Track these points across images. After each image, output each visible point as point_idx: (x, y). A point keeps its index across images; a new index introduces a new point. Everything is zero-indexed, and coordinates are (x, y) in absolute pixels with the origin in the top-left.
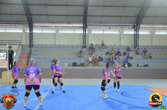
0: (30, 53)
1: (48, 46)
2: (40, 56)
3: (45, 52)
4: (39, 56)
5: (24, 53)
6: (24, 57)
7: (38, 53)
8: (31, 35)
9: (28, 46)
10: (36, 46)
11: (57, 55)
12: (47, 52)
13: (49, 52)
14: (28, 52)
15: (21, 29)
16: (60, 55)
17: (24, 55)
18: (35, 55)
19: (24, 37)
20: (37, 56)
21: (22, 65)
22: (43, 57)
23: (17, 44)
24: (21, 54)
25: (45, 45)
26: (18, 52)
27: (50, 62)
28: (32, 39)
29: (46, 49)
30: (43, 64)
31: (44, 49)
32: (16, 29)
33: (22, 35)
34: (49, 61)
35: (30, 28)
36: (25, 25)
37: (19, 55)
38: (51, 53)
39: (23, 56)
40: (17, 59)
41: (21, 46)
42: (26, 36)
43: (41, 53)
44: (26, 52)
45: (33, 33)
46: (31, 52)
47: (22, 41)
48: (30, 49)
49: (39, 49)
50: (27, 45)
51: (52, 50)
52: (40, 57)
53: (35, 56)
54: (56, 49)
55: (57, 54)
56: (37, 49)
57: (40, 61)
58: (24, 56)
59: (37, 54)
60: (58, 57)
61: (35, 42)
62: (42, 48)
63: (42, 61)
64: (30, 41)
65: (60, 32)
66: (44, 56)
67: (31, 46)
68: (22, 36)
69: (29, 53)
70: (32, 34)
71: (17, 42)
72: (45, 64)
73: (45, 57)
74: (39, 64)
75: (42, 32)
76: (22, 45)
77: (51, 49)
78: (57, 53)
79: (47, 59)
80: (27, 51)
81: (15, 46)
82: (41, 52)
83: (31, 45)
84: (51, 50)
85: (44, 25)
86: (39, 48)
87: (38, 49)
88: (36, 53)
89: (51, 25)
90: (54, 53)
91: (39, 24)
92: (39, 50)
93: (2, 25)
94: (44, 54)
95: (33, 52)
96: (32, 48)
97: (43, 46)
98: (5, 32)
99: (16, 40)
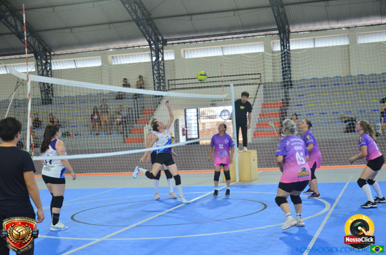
1: (331, 81)
2: (312, 107)
3: (323, 96)
4: (308, 108)
5: (271, 104)
6: (272, 114)
7: (307, 101)
8: (286, 55)
9: (281, 86)
10: (301, 84)
11: (356, 104)
12: (330, 96)
13: (333, 95)
14: (280, 100)
15: (259, 44)
16: (363, 103)
17: (271, 107)
18: (298, 105)
19: (269, 63)
20: (305, 108)
21: (267, 134)
22: (319, 110)
23: (254, 81)
24: (265, 107)
25: (324, 78)
26: (256, 102)
27: (339, 122)
28: (289, 67)
29: (325, 89)
30: (320, 129)
31: (322, 89)
32: (249, 45)
33: (263, 58)
34: (335, 119)
35: (282, 40)
36: (269, 32)
37: (259, 108)
38: (341, 98)
39: (268, 111)
40: (255, 119)
41: (262, 86)
42: (275, 60)
43: (313, 100)
44: (277, 100)
45: (289, 50)
46: (290, 99)
47: (264, 73)
48: (285, 92)
49: (308, 90)
50: (278, 83)
51: (343, 91)
52: (312, 110)
53: (299, 109)
54: (353, 87)
55: (355, 100)
56: (302, 91)
58: (272, 111)
59: (305, 105)
60: (360, 107)
61: (298, 74)
62: (315, 86)
63: (318, 119)
64: (283, 72)
65: (362, 40)
66: (321, 106)
67: (288, 85)
68: (264, 62)
69: (283, 103)
70: (287, 52)
71: (254, 77)
72: (326, 129)
73: (326, 109)
75: (312, 46)
76: (265, 83)
77: (339, 88)
78: (354, 97)
79: (331, 116)
80: (279, 97)
81: (249, 86)
82: (313, 97)
83: (287, 82)
84: (339, 91)
85: (318, 26)
86: (308, 87)
87: (305, 91)
88: (301, 102)
89: (335, 25)
90: (348, 98)
91: (304, 27)
92: (309, 94)
93: (216, 40)
94: (321, 103)
95: (293, 99)
96: (290, 90)
97: (318, 83)
98: (223, 56)
99: (250, 73)
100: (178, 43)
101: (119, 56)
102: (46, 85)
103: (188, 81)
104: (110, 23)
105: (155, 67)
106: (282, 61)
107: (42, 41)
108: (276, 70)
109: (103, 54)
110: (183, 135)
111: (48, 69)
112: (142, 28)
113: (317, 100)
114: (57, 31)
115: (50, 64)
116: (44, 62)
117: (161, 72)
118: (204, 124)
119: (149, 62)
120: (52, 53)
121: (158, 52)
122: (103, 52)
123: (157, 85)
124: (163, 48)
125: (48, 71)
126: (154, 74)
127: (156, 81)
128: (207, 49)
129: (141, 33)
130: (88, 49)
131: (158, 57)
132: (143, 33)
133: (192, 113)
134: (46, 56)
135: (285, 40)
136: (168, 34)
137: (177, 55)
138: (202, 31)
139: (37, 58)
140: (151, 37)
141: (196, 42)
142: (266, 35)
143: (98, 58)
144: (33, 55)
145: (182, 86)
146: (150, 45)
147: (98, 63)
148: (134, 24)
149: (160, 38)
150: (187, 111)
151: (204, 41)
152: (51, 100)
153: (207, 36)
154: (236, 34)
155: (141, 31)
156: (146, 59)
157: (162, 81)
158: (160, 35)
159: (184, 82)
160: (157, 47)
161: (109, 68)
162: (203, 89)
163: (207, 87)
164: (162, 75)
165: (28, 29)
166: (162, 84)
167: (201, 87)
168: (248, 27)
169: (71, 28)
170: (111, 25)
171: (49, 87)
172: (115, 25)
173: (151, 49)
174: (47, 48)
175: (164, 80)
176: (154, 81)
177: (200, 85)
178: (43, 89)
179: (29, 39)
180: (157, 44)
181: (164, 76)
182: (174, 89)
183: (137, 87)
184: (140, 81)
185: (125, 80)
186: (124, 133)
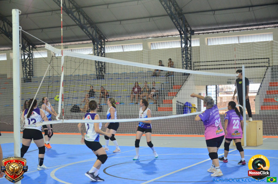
5: (276, 83)
15: (269, 34)
17: (276, 86)
19: (276, 49)
23: (263, 64)
24: (271, 86)
26: (264, 82)
32: (261, 35)
33: (273, 45)
37: (266, 86)
39: (274, 88)
40: (262, 95)
41: (270, 68)
47: (272, 57)
58: (277, 89)
68: (272, 48)
71: (263, 60)
76: (272, 66)
81: (258, 68)
93: (234, 31)
98: (239, 43)
99: (260, 57)
100: (203, 33)
101: (157, 43)
102: (100, 64)
103: (210, 63)
104: (150, 17)
105: (184, 52)
107: (99, 30)
109: (144, 41)
111: (102, 52)
112: (174, 21)
114: (109, 23)
115: (104, 48)
116: (100, 47)
117: (189, 56)
118: (221, 98)
120: (106, 40)
121: (186, 40)
122: (144, 40)
123: (185, 66)
124: (190, 37)
125: (102, 54)
126: (183, 57)
127: (185, 63)
128: (226, 38)
129: (174, 25)
130: (133, 37)
131: (186, 44)
132: (175, 24)
133: (212, 89)
134: (101, 42)
136: (195, 26)
137: (202, 42)
138: (223, 24)
139: (94, 44)
140: (181, 28)
141: (218, 32)
142: (275, 27)
143: (140, 45)
144: (91, 41)
145: (204, 67)
146: (181, 34)
147: (140, 48)
148: (169, 18)
149: (189, 29)
150: (209, 87)
151: (224, 32)
152: (103, 76)
153: (226, 28)
154: (250, 26)
155: (174, 23)
156: (177, 45)
157: (189, 63)
158: (189, 26)
159: (206, 64)
160: (186, 36)
161: (149, 52)
162: (221, 70)
163: (224, 68)
164: (189, 58)
165: (88, 21)
166: (190, 65)
167: (219, 69)
168: (261, 20)
169: (120, 21)
170: (151, 18)
171: (102, 66)
172: (154, 18)
173: (181, 37)
174: (102, 36)
175: (191, 62)
176: (183, 62)
177: (218, 67)
178: (98, 67)
179: (89, 29)
180: (187, 34)
181: (191, 59)
182: (198, 69)
183: (168, 66)
184: (171, 62)
185: (160, 62)
186: (156, 103)
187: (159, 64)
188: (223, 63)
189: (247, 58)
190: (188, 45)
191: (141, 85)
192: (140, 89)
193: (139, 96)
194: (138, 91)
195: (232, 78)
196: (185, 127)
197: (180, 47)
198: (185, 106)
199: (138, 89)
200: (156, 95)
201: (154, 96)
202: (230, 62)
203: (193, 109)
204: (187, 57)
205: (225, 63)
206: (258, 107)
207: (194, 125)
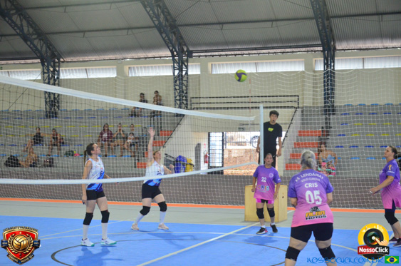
0: (327, 132)
1: (381, 109)
2: (356, 138)
3: (370, 126)
4: (352, 138)
5: (308, 132)
6: (309, 144)
7: (351, 130)
8: (330, 76)
9: (321, 111)
10: (345, 110)
12: (378, 126)
13: (383, 125)
15: (299, 62)
17: (308, 135)
18: (340, 135)
19: (309, 84)
20: (348, 138)
22: (364, 142)
23: (290, 104)
24: (300, 135)
25: (372, 105)
26: (291, 129)
28: (332, 89)
29: (373, 118)
30: (364, 165)
31: (369, 118)
32: (287, 62)
33: (304, 77)
35: (326, 58)
36: (312, 49)
37: (294, 136)
38: (391, 129)
39: (305, 140)
40: (288, 148)
41: (299, 110)
42: (316, 80)
43: (358, 130)
44: (315, 128)
45: (333, 69)
46: (330, 127)
47: (303, 94)
48: (326, 119)
49: (353, 118)
50: (318, 107)
52: (357, 142)
53: (340, 139)
56: (346, 118)
57: (355, 154)
58: (308, 140)
59: (348, 135)
61: (343, 98)
62: (361, 114)
63: (362, 153)
64: (325, 94)
66: (368, 138)
67: (329, 111)
69: (323, 131)
70: (331, 72)
72: (372, 165)
73: (373, 142)
74: (352, 165)
75: (361, 68)
76: (303, 108)
77: (390, 117)
79: (378, 150)
80: (319, 123)
82: (358, 126)
85: (369, 44)
86: (353, 114)
87: (350, 118)
88: (344, 131)
89: (389, 44)
91: (352, 45)
92: (354, 122)
93: (249, 54)
94: (367, 133)
95: (335, 127)
96: (331, 117)
97: (365, 109)
98: (257, 73)
99: (286, 94)
100: (206, 56)
101: (137, 67)
102: (52, 96)
103: (215, 100)
104: (128, 29)
105: (178, 82)
106: (324, 82)
107: (51, 45)
108: (317, 91)
109: (119, 64)
110: (205, 162)
111: (56, 77)
112: (164, 35)
113: (362, 129)
114: (66, 34)
115: (58, 72)
116: (52, 69)
117: (184, 88)
118: (230, 151)
119: (170, 76)
121: (181, 64)
122: (119, 61)
123: (178, 102)
124: (187, 61)
125: (55, 80)
126: (175, 89)
127: (178, 98)
128: (239, 64)
129: (163, 41)
130: (102, 57)
131: (181, 70)
132: (165, 41)
133: (216, 137)
134: (54, 62)
135: (329, 58)
136: (194, 45)
137: (204, 69)
138: (234, 43)
139: (43, 65)
140: (174, 47)
141: (227, 55)
142: (308, 51)
143: (113, 68)
144: (39, 60)
145: (206, 106)
146: (173, 56)
147: (112, 74)
148: (156, 31)
149: (185, 49)
150: (212, 134)
151: (235, 55)
152: (56, 113)
153: (239, 50)
154: (273, 48)
155: (164, 39)
156: (167, 72)
157: (184, 98)
158: (185, 45)
159: (208, 100)
160: (181, 58)
161: (125, 80)
162: (230, 110)
163: (235, 108)
164: (185, 92)
165: (35, 30)
166: (185, 102)
167: (228, 108)
168: (288, 40)
169: (84, 32)
170: (130, 31)
171: (55, 98)
172: (134, 31)
173: (174, 61)
174: (56, 53)
175: (186, 97)
176: (176, 97)
177: (226, 105)
178: (48, 100)
179: (36, 42)
180: (182, 56)
181: (186, 93)
182: (197, 108)
183: (154, 103)
184: (157, 96)
185: (142, 95)
186: (135, 156)
187: (139, 98)
188: (233, 100)
189: (267, 95)
190: (184, 73)
191: (113, 129)
192: (111, 134)
193: (109, 145)
194: (108, 138)
195: (245, 123)
196: (176, 193)
197: (172, 74)
198: (177, 161)
199: (108, 134)
200: (134, 145)
201: (131, 145)
202: (243, 99)
203: (188, 166)
204: (182, 91)
205: (236, 100)
206: (282, 165)
207: (190, 190)
